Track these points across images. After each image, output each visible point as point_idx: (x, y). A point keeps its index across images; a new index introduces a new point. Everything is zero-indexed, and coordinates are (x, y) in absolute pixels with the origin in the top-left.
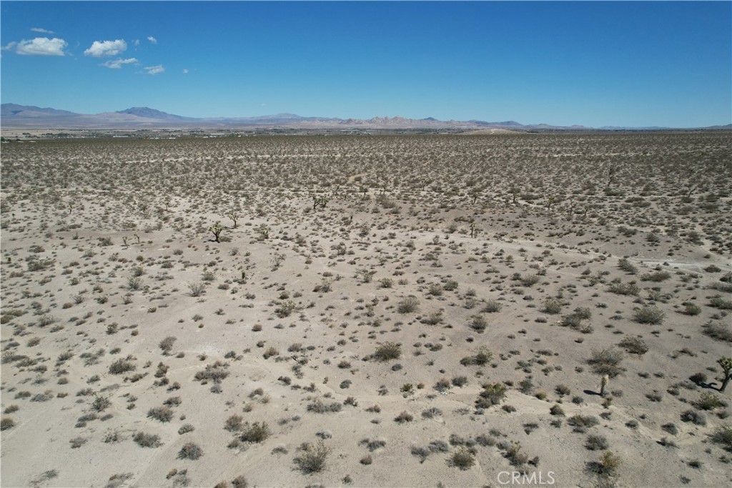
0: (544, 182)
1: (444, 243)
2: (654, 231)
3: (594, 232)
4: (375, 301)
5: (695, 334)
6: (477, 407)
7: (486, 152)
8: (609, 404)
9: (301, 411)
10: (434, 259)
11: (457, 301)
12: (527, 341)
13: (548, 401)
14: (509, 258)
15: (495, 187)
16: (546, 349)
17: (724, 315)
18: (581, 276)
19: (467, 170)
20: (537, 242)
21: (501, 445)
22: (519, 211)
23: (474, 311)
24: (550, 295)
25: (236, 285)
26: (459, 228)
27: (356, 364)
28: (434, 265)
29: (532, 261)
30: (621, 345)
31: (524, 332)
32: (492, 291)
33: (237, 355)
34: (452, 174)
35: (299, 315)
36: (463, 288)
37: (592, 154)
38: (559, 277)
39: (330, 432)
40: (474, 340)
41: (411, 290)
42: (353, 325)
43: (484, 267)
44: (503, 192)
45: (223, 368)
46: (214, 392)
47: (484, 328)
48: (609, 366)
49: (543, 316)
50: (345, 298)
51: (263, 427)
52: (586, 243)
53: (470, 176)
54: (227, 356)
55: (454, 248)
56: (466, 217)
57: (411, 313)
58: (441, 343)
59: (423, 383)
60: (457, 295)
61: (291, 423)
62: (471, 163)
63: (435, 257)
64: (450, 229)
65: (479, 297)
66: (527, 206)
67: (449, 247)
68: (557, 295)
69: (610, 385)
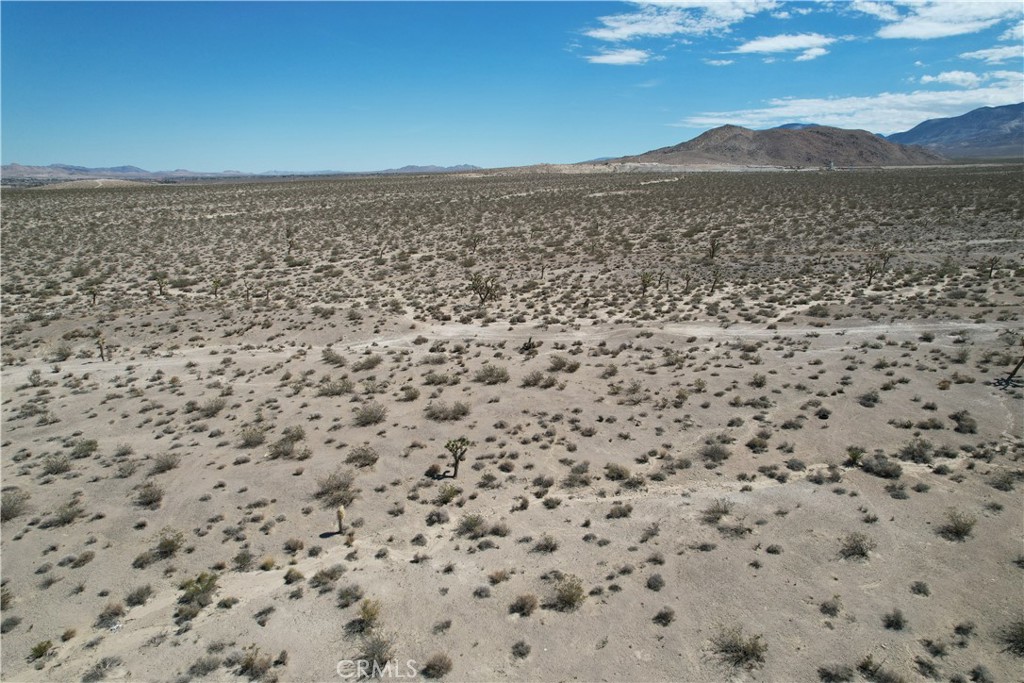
0: (201, 258)
1: (52, 380)
2: (354, 306)
3: (284, 320)
5: (420, 421)
6: (178, 623)
7: (94, 217)
8: (352, 540)
10: (39, 412)
11: (101, 472)
12: (230, 496)
13: (278, 568)
14: (174, 381)
15: (125, 274)
16: (258, 499)
17: (440, 391)
18: (280, 383)
19: (66, 249)
20: (209, 348)
21: (230, 661)
22: (173, 307)
23: (136, 479)
24: (246, 421)
26: (77, 350)
28: (43, 422)
29: (209, 377)
30: (349, 461)
31: (221, 485)
32: (158, 437)
34: (39, 259)
36: (108, 446)
37: (259, 210)
38: (252, 392)
40: (149, 524)
43: (137, 404)
44: (141, 280)
47: (159, 499)
48: (341, 493)
49: (243, 454)
52: (277, 336)
53: (75, 260)
55: (74, 385)
56: (83, 329)
57: (14, 520)
58: (90, 548)
59: (72, 628)
60: (99, 460)
62: (71, 237)
63: (40, 407)
64: (59, 354)
65: (139, 454)
66: (182, 296)
67: (65, 385)
68: (255, 417)
69: (348, 515)
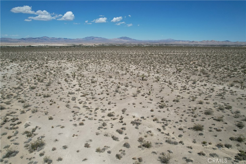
1: (227, 90)
4: (196, 108)
6: (235, 159)
9: (163, 141)
10: (222, 96)
11: (230, 114)
19: (242, 62)
23: (238, 120)
25: (147, 95)
26: (235, 85)
27: (185, 130)
28: (222, 98)
33: (145, 118)
34: (235, 63)
35: (167, 108)
36: (234, 109)
39: (173, 151)
40: (237, 131)
41: (211, 106)
42: (186, 115)
45: (140, 121)
46: (136, 128)
47: (242, 127)
50: (184, 105)
51: (150, 143)
53: (243, 64)
54: (141, 118)
55: (232, 93)
56: (239, 81)
57: (209, 115)
58: (221, 129)
59: (211, 143)
60: (231, 111)
61: (159, 144)
64: (231, 85)
65: (242, 114)
67: (230, 92)
